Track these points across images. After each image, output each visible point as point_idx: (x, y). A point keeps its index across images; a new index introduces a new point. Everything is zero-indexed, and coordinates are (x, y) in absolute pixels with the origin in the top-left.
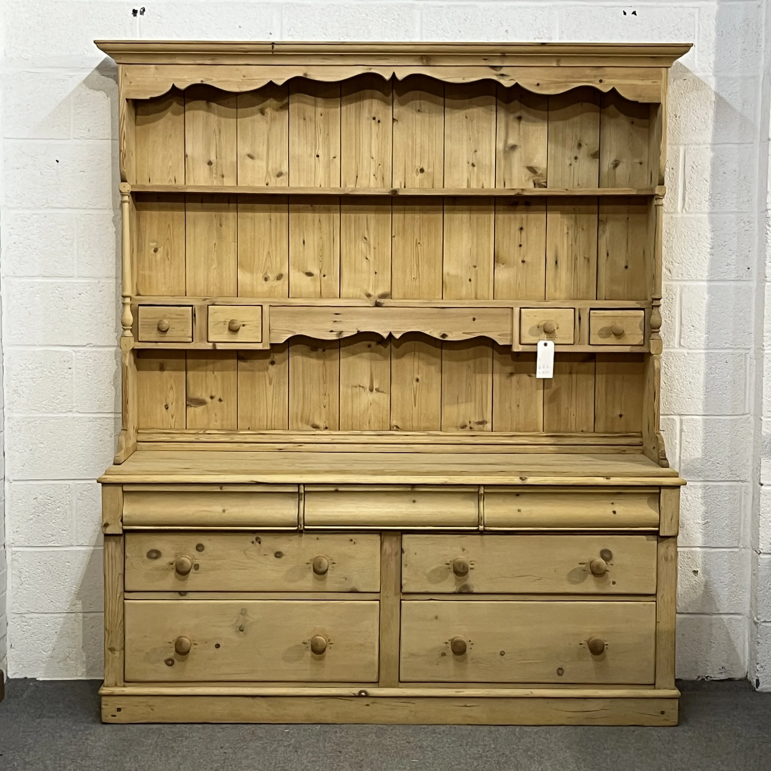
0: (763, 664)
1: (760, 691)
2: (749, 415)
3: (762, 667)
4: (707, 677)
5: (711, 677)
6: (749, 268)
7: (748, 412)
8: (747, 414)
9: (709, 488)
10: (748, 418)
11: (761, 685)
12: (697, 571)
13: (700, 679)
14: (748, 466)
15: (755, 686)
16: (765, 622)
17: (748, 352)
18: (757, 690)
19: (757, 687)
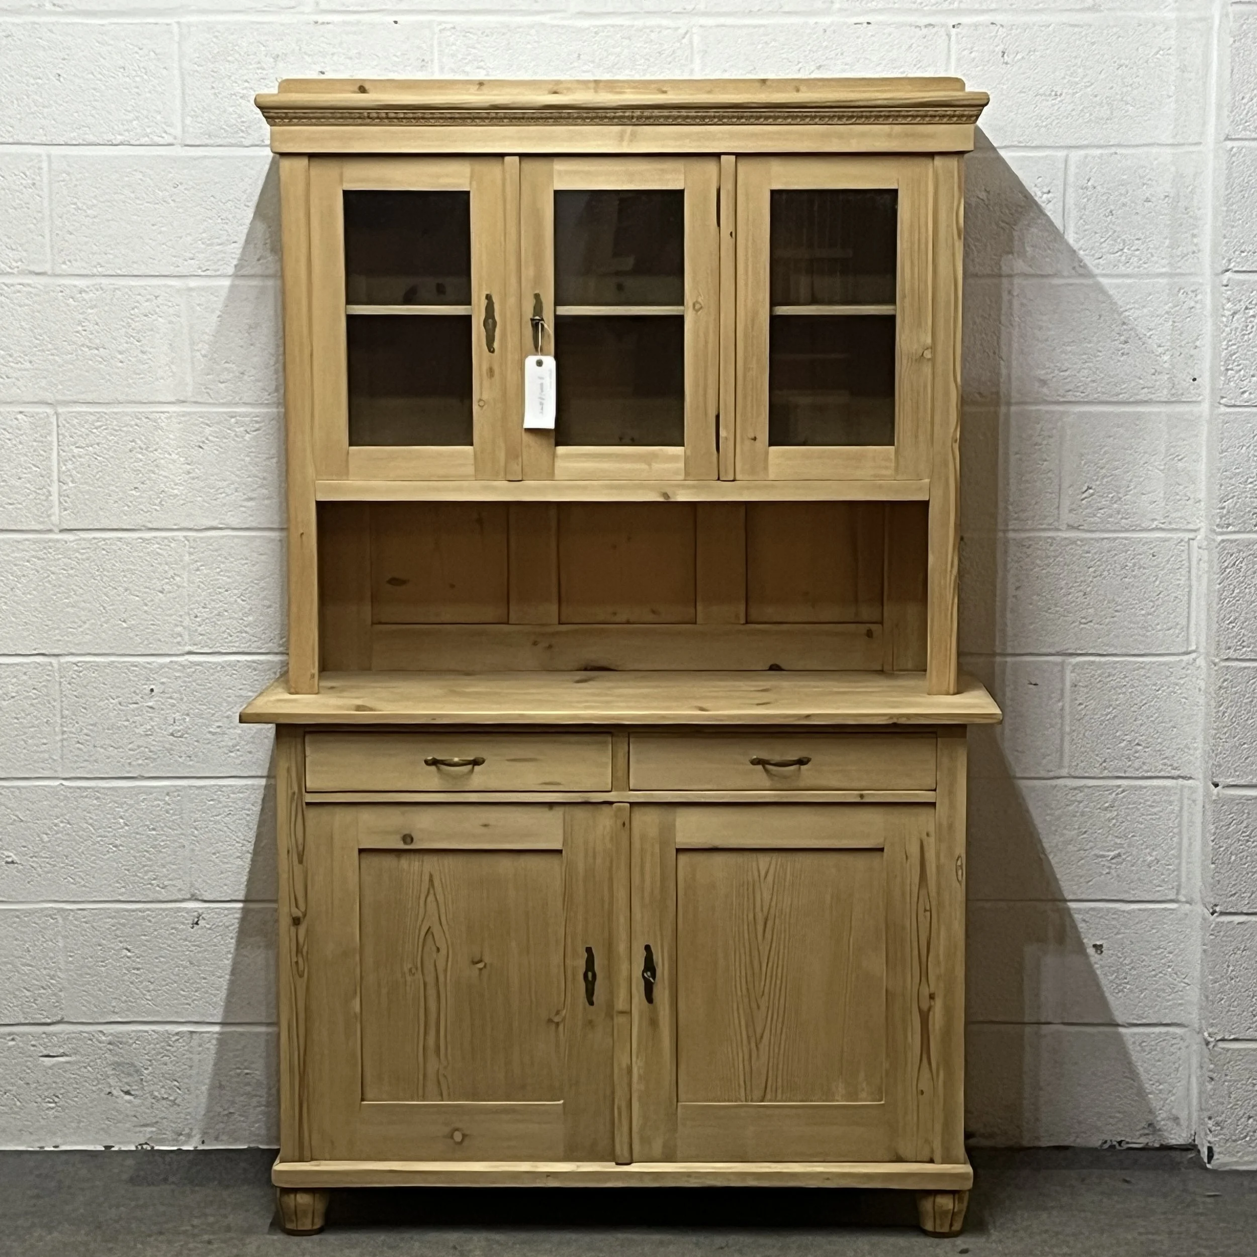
0: (1219, 1119)
1: (1215, 1168)
2: (1194, 655)
3: (1217, 1124)
4: (1120, 1143)
5: (1128, 1143)
6: (1194, 380)
7: (1193, 648)
8: (1194, 651)
9: (1123, 791)
10: (1194, 660)
11: (1215, 1157)
12: (1101, 946)
13: (1106, 1146)
14: (1196, 749)
15: (1206, 1160)
16: (1223, 1040)
17: (1191, 535)
18: (1208, 1166)
19: (1209, 1162)
